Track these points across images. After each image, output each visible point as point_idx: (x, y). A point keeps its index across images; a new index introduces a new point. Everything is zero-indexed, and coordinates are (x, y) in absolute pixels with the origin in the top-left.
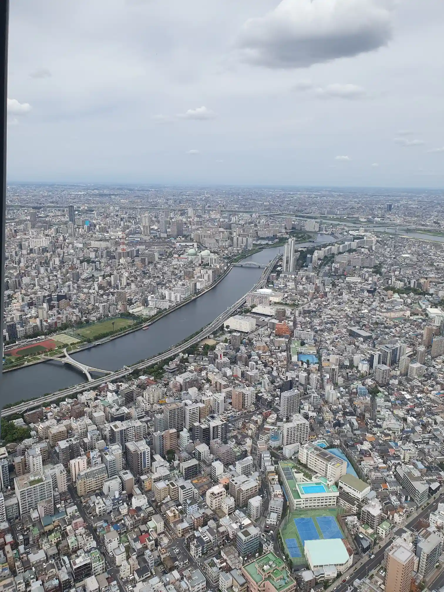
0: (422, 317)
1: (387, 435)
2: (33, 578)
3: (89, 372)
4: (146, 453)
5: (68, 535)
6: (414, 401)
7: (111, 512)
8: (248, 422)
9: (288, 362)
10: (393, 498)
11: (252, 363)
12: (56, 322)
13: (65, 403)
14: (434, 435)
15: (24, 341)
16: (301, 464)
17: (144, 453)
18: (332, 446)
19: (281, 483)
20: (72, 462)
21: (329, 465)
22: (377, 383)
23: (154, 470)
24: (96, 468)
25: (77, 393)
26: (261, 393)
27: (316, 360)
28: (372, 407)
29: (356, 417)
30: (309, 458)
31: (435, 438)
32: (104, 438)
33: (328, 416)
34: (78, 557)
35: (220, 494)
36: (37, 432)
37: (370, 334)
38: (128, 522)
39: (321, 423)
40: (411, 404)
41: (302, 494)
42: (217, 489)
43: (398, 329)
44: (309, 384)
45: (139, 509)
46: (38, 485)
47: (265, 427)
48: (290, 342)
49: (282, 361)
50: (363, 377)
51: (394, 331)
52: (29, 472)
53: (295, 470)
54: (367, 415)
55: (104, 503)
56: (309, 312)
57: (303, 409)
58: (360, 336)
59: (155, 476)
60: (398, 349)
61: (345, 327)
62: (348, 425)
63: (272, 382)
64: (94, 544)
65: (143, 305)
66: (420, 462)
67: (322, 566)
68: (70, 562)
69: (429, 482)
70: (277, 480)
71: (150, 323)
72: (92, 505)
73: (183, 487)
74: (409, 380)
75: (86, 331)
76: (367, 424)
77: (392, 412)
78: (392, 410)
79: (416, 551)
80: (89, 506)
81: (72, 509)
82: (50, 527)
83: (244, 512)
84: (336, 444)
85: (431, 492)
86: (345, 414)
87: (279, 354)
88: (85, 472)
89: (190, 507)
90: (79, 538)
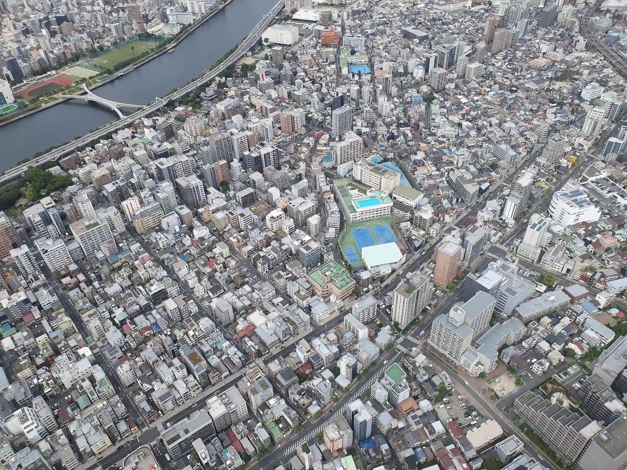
0: (484, 6)
1: (441, 143)
2: (113, 307)
3: (119, 109)
4: (199, 187)
5: (137, 269)
6: (471, 105)
7: (175, 244)
8: (300, 146)
9: (338, 75)
10: (445, 202)
11: (298, 81)
12: (64, 53)
13: (100, 145)
14: (488, 137)
15: (33, 79)
16: (356, 181)
17: (197, 187)
18: (386, 160)
19: (337, 200)
20: (124, 203)
21: (383, 179)
22: (433, 89)
23: (211, 203)
24: (150, 207)
25: (111, 133)
26: (311, 113)
27: (368, 70)
28: (427, 117)
29: (410, 128)
30: (363, 175)
31: (489, 140)
32: (152, 176)
33: (382, 130)
34: (152, 285)
35: (279, 217)
36: (79, 178)
37: (426, 34)
38: (194, 251)
39: (375, 138)
40: (467, 108)
41: (358, 208)
42: (275, 213)
43: (457, 24)
44: (361, 98)
45: (202, 239)
46: (95, 228)
47: (318, 148)
48: (338, 52)
49: (331, 76)
50: (417, 85)
51: (452, 27)
52: (82, 217)
53: (350, 187)
54: (422, 124)
55: (166, 238)
56: (358, 12)
57: (356, 125)
58: (414, 36)
59: (212, 208)
60: (457, 49)
61: (399, 28)
62: (402, 137)
63: (322, 100)
64: (165, 273)
65: (163, 21)
66: (473, 166)
67: (378, 266)
68: (146, 291)
69: (479, 183)
70: (333, 198)
71: (175, 44)
72: (154, 241)
73: (242, 215)
74: (466, 83)
75: (103, 60)
76: (421, 134)
77: (448, 119)
78: (446, 116)
79: (463, 244)
80: (152, 242)
81: (135, 247)
82: (119, 264)
83: (304, 230)
84: (390, 157)
85: (481, 191)
86: (399, 125)
87: (328, 68)
88: (139, 211)
89: (252, 232)
90: (149, 269)
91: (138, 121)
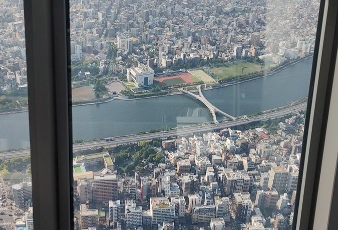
12: (196, 58)
17: (247, 206)
20: (191, 197)
23: (252, 223)
24: (208, 207)
46: (165, 209)
65: (274, 51)
88: (199, 207)
91: (225, 130)
